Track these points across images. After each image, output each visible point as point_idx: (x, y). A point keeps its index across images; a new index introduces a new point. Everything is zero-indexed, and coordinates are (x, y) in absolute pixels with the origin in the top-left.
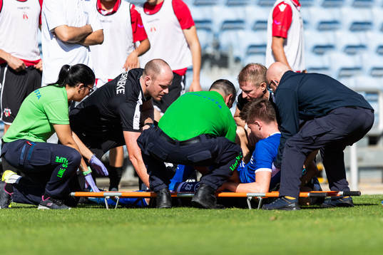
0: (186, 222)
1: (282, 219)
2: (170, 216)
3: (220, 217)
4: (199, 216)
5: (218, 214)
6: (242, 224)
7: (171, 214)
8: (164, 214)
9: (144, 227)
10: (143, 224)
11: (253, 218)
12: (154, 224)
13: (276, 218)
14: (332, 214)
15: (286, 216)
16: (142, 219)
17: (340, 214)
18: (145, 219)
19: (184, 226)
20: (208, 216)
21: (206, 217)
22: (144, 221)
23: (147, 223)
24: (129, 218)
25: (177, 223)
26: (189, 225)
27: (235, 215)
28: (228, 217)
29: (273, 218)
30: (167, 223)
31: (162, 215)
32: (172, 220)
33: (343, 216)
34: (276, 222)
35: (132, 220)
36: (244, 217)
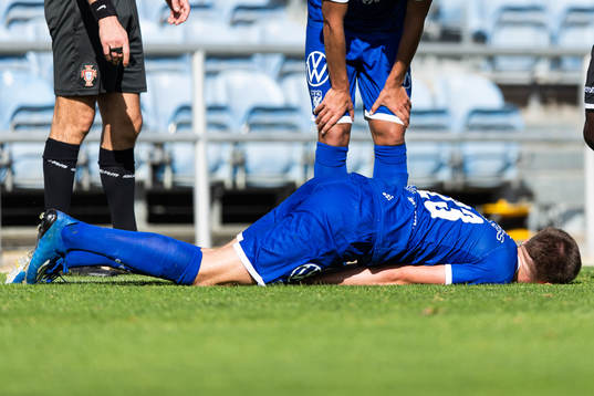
0: (253, 318)
1: (447, 313)
2: (221, 305)
3: (322, 308)
4: (277, 305)
5: (317, 301)
6: (367, 323)
7: (222, 300)
8: (207, 300)
9: (169, 327)
10: (166, 320)
11: (388, 310)
12: (188, 319)
13: (435, 312)
14: (549, 303)
15: (456, 306)
16: (164, 309)
17: (565, 303)
18: (170, 310)
19: (248, 326)
20: (297, 305)
21: (292, 307)
22: (168, 314)
23: (175, 319)
24: (138, 308)
25: (234, 320)
26: (260, 324)
27: (351, 304)
28: (338, 307)
29: (429, 309)
30: (214, 319)
31: (204, 302)
32: (224, 313)
33: (572, 308)
34: (437, 319)
35: (143, 311)
36: (371, 309)
